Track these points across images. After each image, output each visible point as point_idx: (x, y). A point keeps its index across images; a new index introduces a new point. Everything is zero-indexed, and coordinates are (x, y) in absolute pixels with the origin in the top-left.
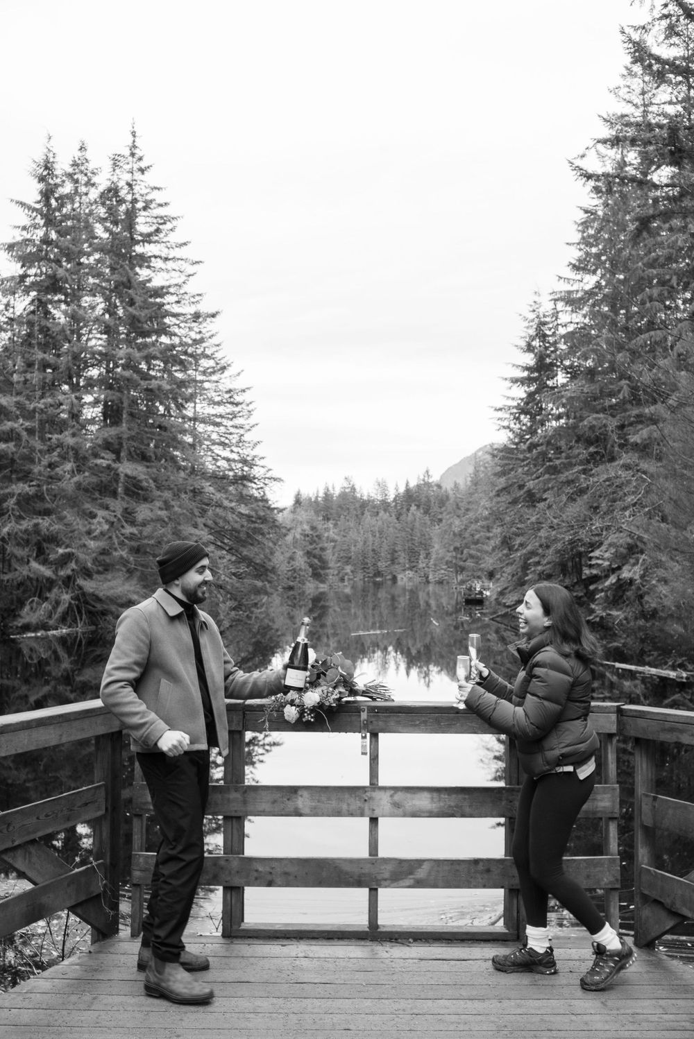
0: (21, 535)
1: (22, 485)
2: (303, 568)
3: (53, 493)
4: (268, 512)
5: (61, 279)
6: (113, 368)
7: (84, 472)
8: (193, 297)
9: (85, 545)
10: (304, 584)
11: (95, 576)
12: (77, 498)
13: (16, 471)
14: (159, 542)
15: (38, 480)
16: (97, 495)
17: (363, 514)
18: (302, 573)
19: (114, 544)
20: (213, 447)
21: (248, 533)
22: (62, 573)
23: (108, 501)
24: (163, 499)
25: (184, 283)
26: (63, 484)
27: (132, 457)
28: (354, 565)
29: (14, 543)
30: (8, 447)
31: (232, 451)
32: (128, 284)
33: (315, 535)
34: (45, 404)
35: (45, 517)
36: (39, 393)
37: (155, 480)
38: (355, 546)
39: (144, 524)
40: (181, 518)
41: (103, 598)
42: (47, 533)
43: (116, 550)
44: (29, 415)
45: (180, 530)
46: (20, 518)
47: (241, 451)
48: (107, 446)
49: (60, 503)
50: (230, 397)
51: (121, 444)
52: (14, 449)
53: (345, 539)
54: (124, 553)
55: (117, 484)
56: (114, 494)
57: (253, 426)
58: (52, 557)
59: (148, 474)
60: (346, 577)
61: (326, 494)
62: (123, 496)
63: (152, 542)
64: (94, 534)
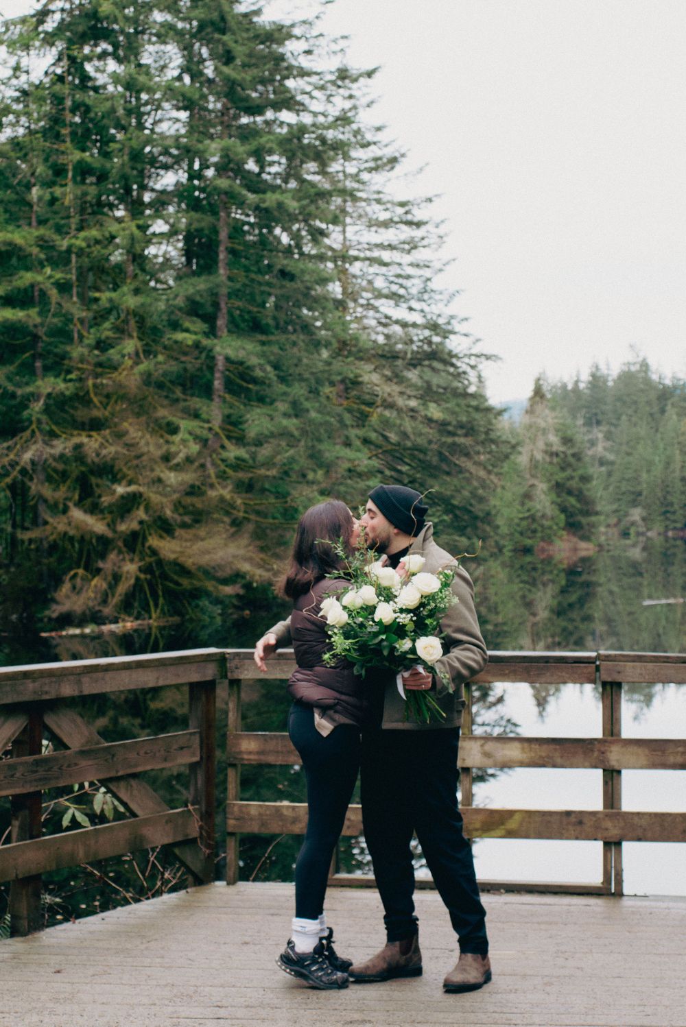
0: (54, 464)
1: (52, 379)
2: (549, 512)
3: (105, 392)
4: (477, 416)
5: (107, 18)
6: (201, 169)
7: (155, 356)
8: (335, 41)
9: (160, 480)
10: (550, 542)
11: (179, 532)
12: (144, 399)
13: (41, 356)
14: (286, 473)
15: (79, 369)
16: (178, 393)
17: (663, 411)
18: (546, 523)
19: (209, 476)
20: (377, 303)
21: (440, 454)
22: (123, 527)
23: (196, 402)
24: (290, 399)
25: (317, 17)
26: (121, 376)
27: (237, 326)
28: (647, 507)
29: (42, 477)
30: (28, 316)
31: (411, 309)
32: (222, 25)
33: (570, 452)
34: (85, 239)
35: (93, 433)
36: (74, 222)
37: (276, 367)
38: (649, 471)
39: (259, 443)
40: (322, 431)
41: (193, 569)
42: (96, 460)
43: (212, 486)
44: (60, 259)
45: (320, 451)
46: (53, 435)
47: (427, 309)
48: (194, 309)
49: (118, 408)
50: (406, 213)
51: (216, 305)
52: (38, 320)
53: (631, 459)
54: (226, 492)
55: (212, 374)
56: (207, 391)
57: (448, 263)
58: (106, 500)
59: (263, 355)
60: (632, 531)
61: (593, 375)
62: (222, 394)
63: (273, 472)
64: (175, 461)
